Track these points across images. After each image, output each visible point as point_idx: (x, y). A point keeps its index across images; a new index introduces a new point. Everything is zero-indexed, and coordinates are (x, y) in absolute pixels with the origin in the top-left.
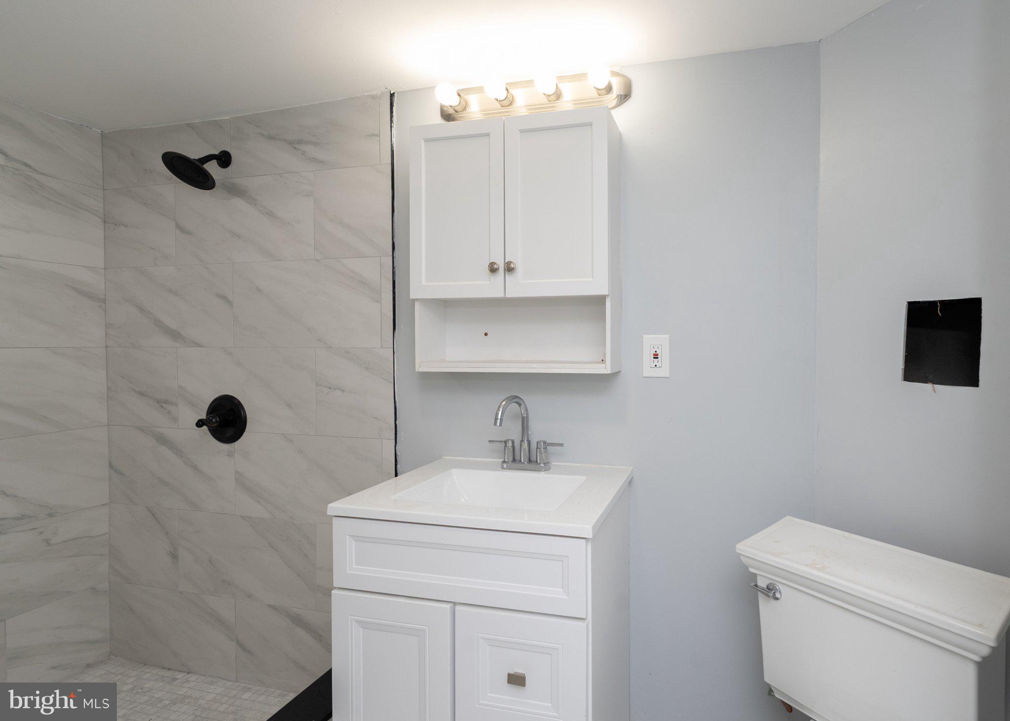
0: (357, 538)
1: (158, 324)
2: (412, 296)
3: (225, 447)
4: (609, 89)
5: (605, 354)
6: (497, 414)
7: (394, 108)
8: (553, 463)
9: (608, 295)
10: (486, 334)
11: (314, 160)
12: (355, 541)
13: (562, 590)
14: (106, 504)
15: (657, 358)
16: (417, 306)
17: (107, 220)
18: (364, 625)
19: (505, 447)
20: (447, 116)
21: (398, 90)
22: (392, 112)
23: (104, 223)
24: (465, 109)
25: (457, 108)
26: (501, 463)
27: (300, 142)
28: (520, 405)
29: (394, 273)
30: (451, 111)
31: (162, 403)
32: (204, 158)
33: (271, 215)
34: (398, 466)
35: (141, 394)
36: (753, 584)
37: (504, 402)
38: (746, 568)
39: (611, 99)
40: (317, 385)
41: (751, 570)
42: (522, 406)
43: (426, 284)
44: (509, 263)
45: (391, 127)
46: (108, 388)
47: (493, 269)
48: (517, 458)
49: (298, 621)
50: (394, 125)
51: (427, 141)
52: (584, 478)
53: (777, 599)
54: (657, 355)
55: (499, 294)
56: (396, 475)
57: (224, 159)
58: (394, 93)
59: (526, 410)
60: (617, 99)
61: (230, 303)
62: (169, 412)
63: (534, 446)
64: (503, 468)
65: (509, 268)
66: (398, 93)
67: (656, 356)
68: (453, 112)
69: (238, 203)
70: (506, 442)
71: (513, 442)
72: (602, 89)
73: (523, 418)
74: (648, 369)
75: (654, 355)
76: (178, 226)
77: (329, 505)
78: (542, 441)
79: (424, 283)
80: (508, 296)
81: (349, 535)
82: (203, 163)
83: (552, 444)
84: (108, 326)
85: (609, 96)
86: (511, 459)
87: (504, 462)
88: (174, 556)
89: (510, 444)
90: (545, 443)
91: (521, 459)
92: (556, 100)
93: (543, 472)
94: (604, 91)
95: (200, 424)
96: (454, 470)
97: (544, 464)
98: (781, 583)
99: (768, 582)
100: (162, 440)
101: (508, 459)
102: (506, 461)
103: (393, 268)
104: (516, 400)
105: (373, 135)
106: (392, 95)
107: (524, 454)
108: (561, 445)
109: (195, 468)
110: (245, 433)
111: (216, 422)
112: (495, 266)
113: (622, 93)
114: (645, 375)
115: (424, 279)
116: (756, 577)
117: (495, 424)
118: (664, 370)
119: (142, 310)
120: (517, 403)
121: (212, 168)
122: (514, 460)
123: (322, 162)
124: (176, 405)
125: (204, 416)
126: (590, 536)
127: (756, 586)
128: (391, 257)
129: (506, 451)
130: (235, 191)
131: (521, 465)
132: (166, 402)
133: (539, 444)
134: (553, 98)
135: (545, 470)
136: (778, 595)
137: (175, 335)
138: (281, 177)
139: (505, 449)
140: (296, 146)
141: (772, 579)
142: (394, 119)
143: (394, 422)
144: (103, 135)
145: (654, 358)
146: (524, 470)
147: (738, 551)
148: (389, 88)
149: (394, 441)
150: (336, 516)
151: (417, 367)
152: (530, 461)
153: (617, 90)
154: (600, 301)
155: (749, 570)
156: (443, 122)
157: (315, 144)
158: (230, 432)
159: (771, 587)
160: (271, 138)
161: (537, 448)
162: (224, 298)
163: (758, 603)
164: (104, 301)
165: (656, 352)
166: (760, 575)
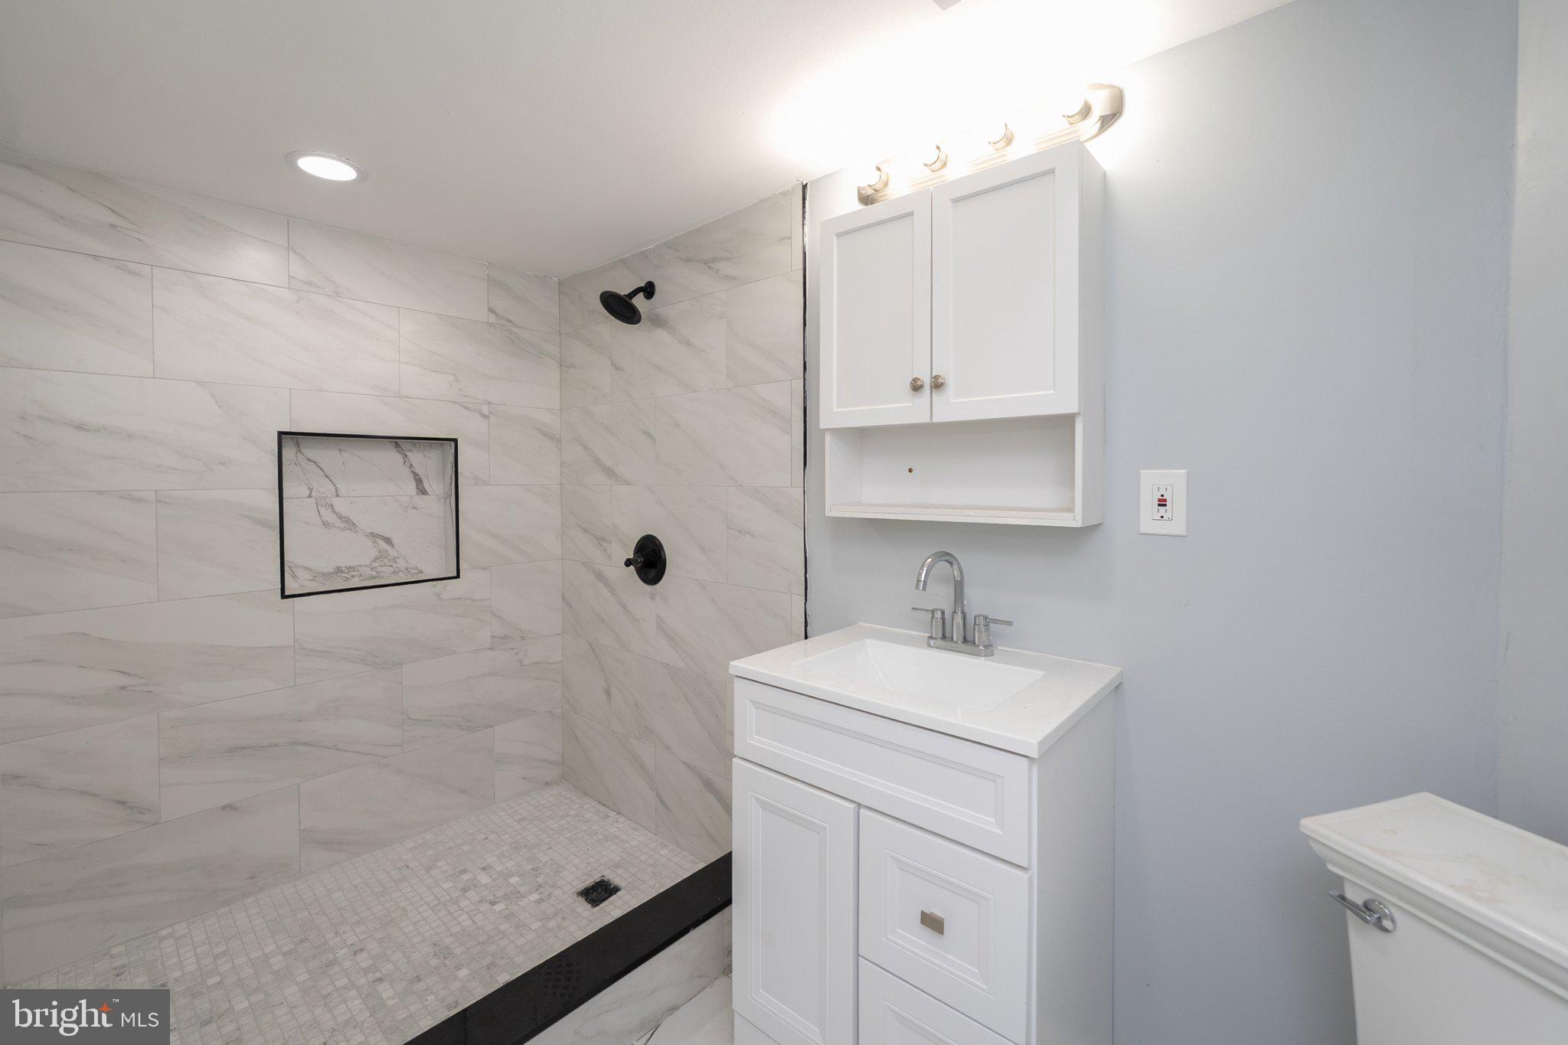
0: (758, 705)
1: (598, 462)
2: (822, 426)
3: (648, 588)
4: (1086, 111)
5: (1073, 499)
6: (920, 574)
7: (807, 202)
8: (999, 648)
9: (1079, 414)
10: (910, 470)
11: (728, 278)
12: (756, 707)
13: (994, 821)
14: (559, 634)
15: (1165, 505)
16: (828, 438)
17: (563, 364)
18: (764, 805)
19: (933, 617)
20: (866, 200)
21: (811, 180)
22: (804, 207)
23: (561, 366)
24: (886, 185)
25: (876, 187)
26: (926, 639)
27: (714, 260)
28: (951, 564)
29: (805, 398)
30: (870, 192)
31: (600, 540)
32: (633, 292)
33: (688, 343)
34: (808, 628)
35: (585, 530)
36: (1336, 893)
37: (930, 560)
38: (1321, 863)
39: (1092, 124)
40: (728, 527)
41: (1331, 868)
42: (955, 567)
43: (838, 410)
44: (937, 377)
45: (803, 224)
46: (562, 524)
47: (916, 387)
48: (948, 634)
49: (709, 785)
50: (807, 222)
51: (839, 235)
52: (1040, 673)
53: (1386, 930)
54: (1165, 500)
55: (926, 420)
56: (806, 637)
57: (649, 290)
58: (806, 184)
59: (961, 572)
60: (1099, 123)
61: (654, 441)
62: (605, 550)
63: (970, 620)
64: (929, 646)
65: (937, 385)
66: (811, 182)
67: (1162, 503)
68: (873, 192)
69: (661, 334)
70: (933, 611)
71: (943, 613)
72: (1074, 116)
73: (956, 582)
74: (1148, 520)
75: (1159, 500)
76: (613, 364)
77: (731, 663)
78: (982, 616)
79: (835, 410)
80: (934, 421)
81: (750, 700)
82: (631, 298)
83: (996, 621)
84: (562, 464)
85: (1087, 122)
86: (940, 635)
87: (931, 637)
88: (608, 693)
89: (938, 615)
90: (986, 618)
91: (952, 637)
92: (1007, 146)
93: (983, 658)
94: (1077, 118)
95: (628, 563)
96: (868, 641)
97: (984, 646)
98: (1399, 907)
99: (1367, 897)
100: (600, 576)
101: (936, 634)
102: (934, 636)
103: (805, 392)
104: (948, 558)
105: (784, 238)
106: (805, 187)
107: (958, 629)
108: (1009, 623)
109: (624, 607)
110: (665, 575)
111: (641, 562)
112: (919, 383)
113: (1107, 113)
114: (1142, 531)
115: (835, 407)
116: (1343, 884)
117: (917, 587)
118: (1176, 522)
119: (586, 448)
120: (947, 561)
121: (639, 301)
122: (944, 637)
123: (735, 278)
124: (611, 542)
125: (631, 556)
126: (1035, 755)
127: (1343, 898)
128: (802, 379)
129: (934, 623)
130: (659, 322)
131: (952, 644)
132: (603, 539)
133: (977, 619)
134: (1001, 144)
135: (986, 656)
136: (1386, 923)
137: (610, 473)
138: (698, 301)
139: (932, 621)
140: (711, 265)
141: (1373, 892)
142: (807, 215)
143: (803, 575)
144: (561, 284)
145: (1159, 505)
146: (958, 652)
147: (1304, 830)
148: (801, 179)
149: (804, 597)
150: (737, 676)
151: (827, 510)
152: (965, 640)
153: (1099, 109)
154: (1063, 423)
155: (1327, 868)
156: (861, 207)
157: (728, 259)
158: (652, 573)
159: (1372, 907)
160: (688, 260)
161: (975, 624)
162: (649, 435)
163: (1346, 930)
164: (559, 441)
165: (1162, 496)
166: (1350, 881)
